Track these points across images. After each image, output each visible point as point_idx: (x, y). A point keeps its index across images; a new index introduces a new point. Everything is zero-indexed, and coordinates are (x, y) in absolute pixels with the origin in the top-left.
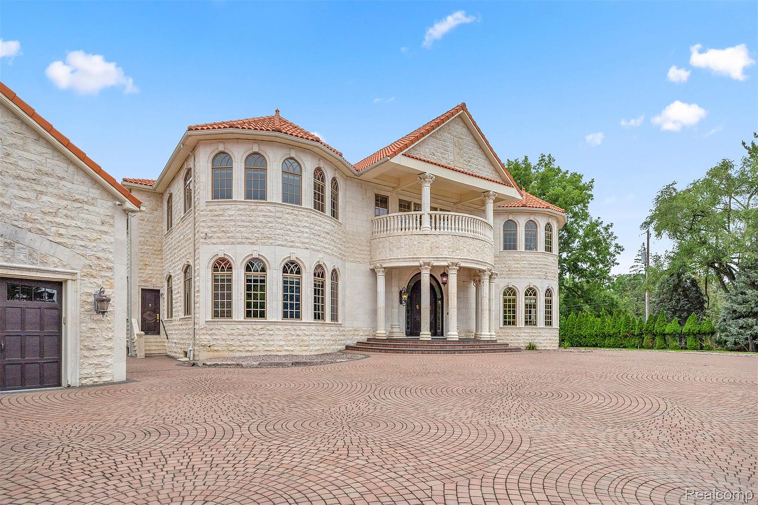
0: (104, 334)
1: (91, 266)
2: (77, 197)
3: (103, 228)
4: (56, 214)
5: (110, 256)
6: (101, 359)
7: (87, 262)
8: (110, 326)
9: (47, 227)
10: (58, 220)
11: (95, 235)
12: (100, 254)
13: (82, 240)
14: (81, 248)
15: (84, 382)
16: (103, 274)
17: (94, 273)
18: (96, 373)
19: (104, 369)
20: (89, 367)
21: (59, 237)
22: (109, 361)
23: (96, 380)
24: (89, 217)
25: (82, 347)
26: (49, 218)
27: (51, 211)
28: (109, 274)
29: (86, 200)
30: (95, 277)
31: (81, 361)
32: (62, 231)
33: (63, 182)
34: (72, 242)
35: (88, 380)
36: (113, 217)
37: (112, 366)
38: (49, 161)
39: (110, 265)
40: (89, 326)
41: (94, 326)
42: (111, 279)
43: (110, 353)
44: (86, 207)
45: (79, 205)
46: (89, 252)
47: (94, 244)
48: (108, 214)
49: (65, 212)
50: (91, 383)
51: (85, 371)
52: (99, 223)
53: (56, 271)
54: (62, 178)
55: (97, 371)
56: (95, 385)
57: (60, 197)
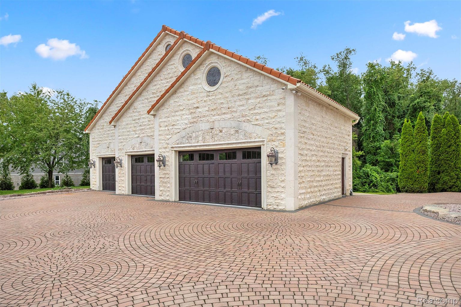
0: (280, 177)
1: (272, 135)
2: (264, 94)
3: (279, 108)
4: (254, 109)
5: (283, 125)
6: (278, 194)
7: (270, 132)
8: (283, 172)
9: (251, 117)
10: (255, 112)
11: (274, 114)
12: (276, 126)
13: (267, 119)
14: (267, 125)
15: (269, 207)
16: (279, 138)
17: (274, 138)
18: (276, 203)
19: (279, 201)
20: (272, 198)
21: (256, 121)
22: (283, 195)
23: (275, 207)
24: (271, 104)
25: (268, 186)
26: (251, 112)
27: (252, 107)
28: (282, 138)
29: (269, 93)
30: (274, 141)
31: (268, 194)
32: (258, 117)
33: (258, 88)
34: (262, 122)
35: (271, 206)
36: (284, 98)
37: (284, 199)
38: (251, 79)
39: (283, 131)
40: (272, 172)
41: (274, 172)
42: (284, 140)
43: (284, 190)
44: (269, 98)
45: (265, 98)
46: (271, 126)
47: (274, 120)
48: (281, 97)
49: (258, 105)
50: (272, 208)
51: (270, 201)
52: (277, 105)
53: (255, 141)
54: (257, 86)
55: (276, 202)
56: (274, 210)
57: (257, 98)
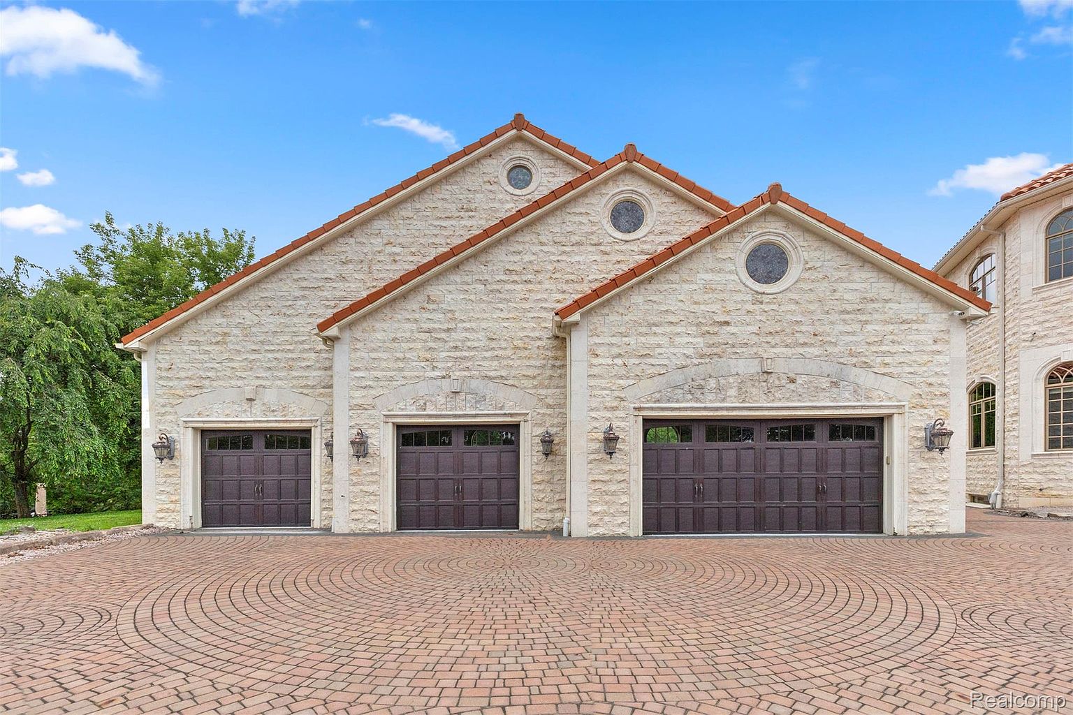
0: (936, 474)
1: (921, 395)
2: (905, 317)
3: (936, 347)
4: (881, 343)
5: (945, 380)
6: (933, 505)
7: (917, 391)
8: (944, 465)
9: (872, 358)
10: (884, 348)
11: (926, 358)
12: (931, 380)
13: (910, 366)
14: (909, 376)
15: (913, 530)
16: (935, 402)
17: (925, 402)
18: (928, 522)
19: (937, 518)
20: (918, 513)
21: (885, 367)
22: (944, 507)
23: (928, 530)
24: (918, 337)
25: (911, 490)
26: (874, 349)
27: (876, 340)
28: (943, 402)
29: (915, 318)
30: (926, 408)
31: (910, 506)
32: (887, 360)
33: (890, 305)
34: (899, 370)
35: (917, 529)
36: (948, 331)
37: (946, 515)
38: (874, 285)
39: (945, 391)
40: (920, 465)
41: (924, 465)
42: (947, 407)
43: (945, 498)
44: (915, 326)
45: (907, 326)
46: (918, 379)
47: (925, 369)
48: (942, 329)
49: (891, 337)
50: (921, 533)
51: (914, 519)
52: (931, 342)
53: (880, 406)
54: (887, 301)
55: (928, 519)
56: (927, 536)
57: (886, 322)
